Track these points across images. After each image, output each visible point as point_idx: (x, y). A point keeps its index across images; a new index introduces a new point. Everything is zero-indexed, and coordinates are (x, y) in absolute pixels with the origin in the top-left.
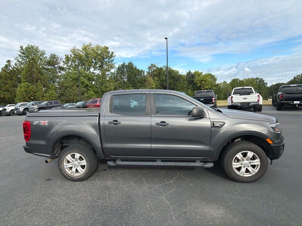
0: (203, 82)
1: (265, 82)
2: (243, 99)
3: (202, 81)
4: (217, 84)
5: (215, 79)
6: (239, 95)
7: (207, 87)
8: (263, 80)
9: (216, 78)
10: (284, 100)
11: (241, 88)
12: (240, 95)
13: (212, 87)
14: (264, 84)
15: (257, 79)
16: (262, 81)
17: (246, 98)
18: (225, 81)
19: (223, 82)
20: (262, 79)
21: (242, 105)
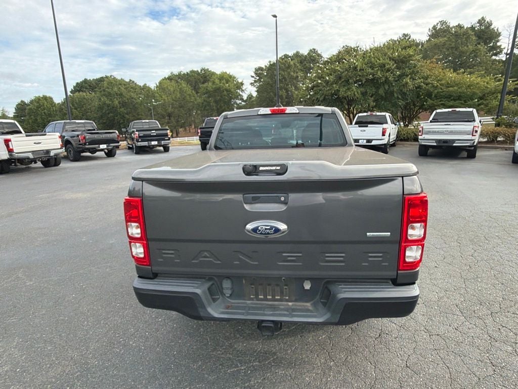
10: (87, 144)
21: (36, 157)
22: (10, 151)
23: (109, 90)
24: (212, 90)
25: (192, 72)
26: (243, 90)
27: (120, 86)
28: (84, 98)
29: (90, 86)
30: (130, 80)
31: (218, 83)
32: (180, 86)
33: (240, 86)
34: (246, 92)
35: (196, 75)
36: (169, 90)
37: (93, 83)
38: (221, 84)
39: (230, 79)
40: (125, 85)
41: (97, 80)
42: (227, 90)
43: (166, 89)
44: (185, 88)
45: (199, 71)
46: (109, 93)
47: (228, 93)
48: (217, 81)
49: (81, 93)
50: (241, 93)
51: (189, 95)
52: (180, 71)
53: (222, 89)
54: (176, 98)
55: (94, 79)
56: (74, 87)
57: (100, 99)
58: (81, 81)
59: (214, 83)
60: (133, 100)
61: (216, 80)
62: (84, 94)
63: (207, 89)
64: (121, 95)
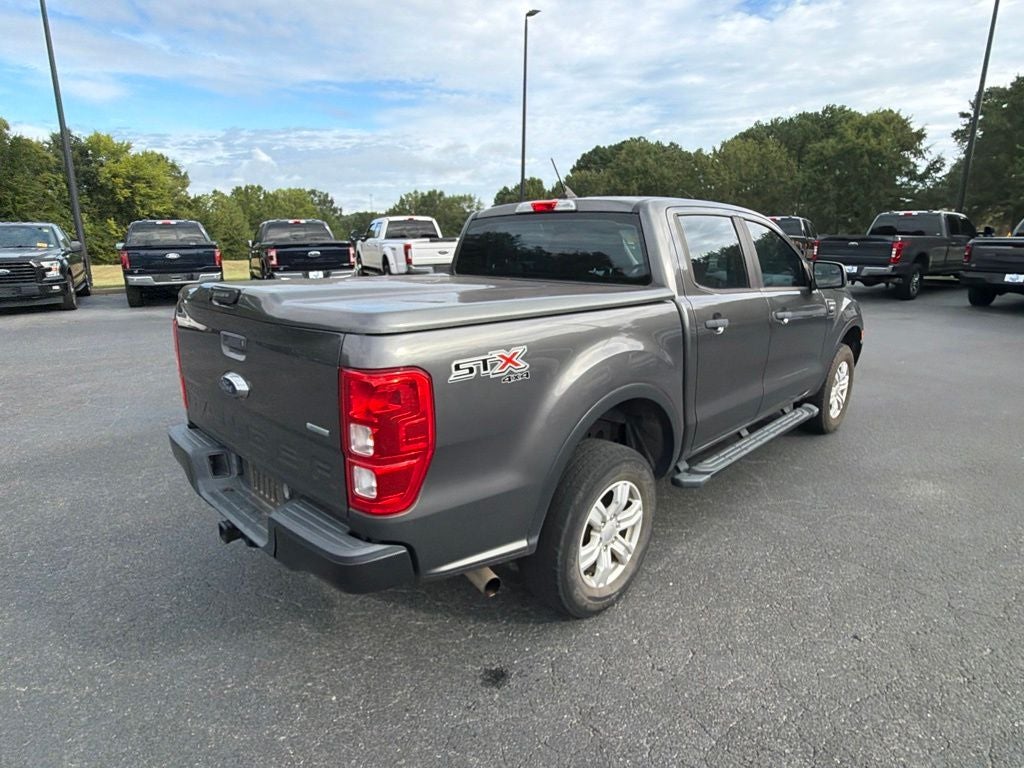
0: (141, 187)
1: (335, 205)
2: (440, 253)
3: (134, 179)
4: (192, 197)
5: (184, 180)
6: (428, 240)
7: (159, 209)
8: (329, 199)
9: (186, 173)
11: (406, 218)
12: (431, 241)
13: (176, 207)
14: (335, 210)
15: (313, 192)
16: (326, 201)
17: (447, 250)
18: (218, 190)
19: (211, 194)
20: (327, 195)
22: (409, 262)
23: (628, 165)
24: (833, 154)
25: (804, 116)
26: (920, 152)
27: (646, 156)
28: (587, 181)
29: (601, 158)
30: (672, 144)
31: (854, 138)
32: (764, 150)
33: (912, 140)
34: (927, 155)
35: (809, 123)
36: (738, 160)
37: (608, 153)
38: (860, 141)
39: (886, 127)
40: (655, 153)
41: (615, 146)
42: (871, 153)
43: (732, 157)
44: (774, 154)
45: (820, 113)
46: (627, 170)
47: (874, 159)
48: (850, 134)
49: (583, 172)
50: (913, 160)
51: (780, 168)
52: (777, 116)
53: (858, 151)
54: (748, 174)
55: (610, 147)
56: (578, 162)
57: (609, 181)
58: (590, 150)
59: (842, 138)
60: (666, 182)
61: (850, 131)
62: (588, 173)
63: (822, 154)
64: (646, 172)
